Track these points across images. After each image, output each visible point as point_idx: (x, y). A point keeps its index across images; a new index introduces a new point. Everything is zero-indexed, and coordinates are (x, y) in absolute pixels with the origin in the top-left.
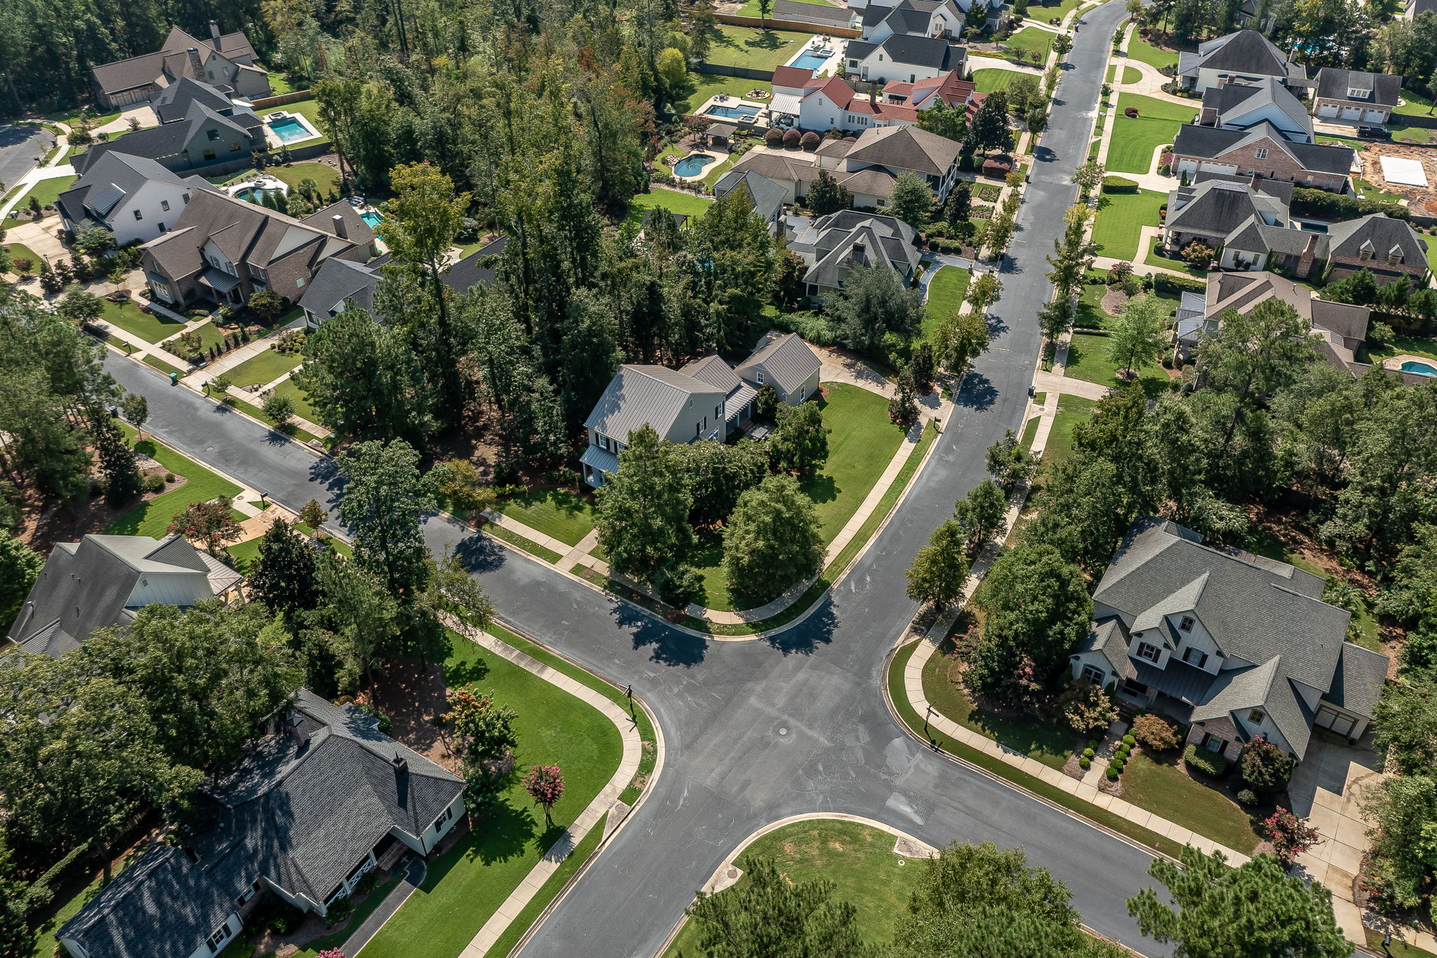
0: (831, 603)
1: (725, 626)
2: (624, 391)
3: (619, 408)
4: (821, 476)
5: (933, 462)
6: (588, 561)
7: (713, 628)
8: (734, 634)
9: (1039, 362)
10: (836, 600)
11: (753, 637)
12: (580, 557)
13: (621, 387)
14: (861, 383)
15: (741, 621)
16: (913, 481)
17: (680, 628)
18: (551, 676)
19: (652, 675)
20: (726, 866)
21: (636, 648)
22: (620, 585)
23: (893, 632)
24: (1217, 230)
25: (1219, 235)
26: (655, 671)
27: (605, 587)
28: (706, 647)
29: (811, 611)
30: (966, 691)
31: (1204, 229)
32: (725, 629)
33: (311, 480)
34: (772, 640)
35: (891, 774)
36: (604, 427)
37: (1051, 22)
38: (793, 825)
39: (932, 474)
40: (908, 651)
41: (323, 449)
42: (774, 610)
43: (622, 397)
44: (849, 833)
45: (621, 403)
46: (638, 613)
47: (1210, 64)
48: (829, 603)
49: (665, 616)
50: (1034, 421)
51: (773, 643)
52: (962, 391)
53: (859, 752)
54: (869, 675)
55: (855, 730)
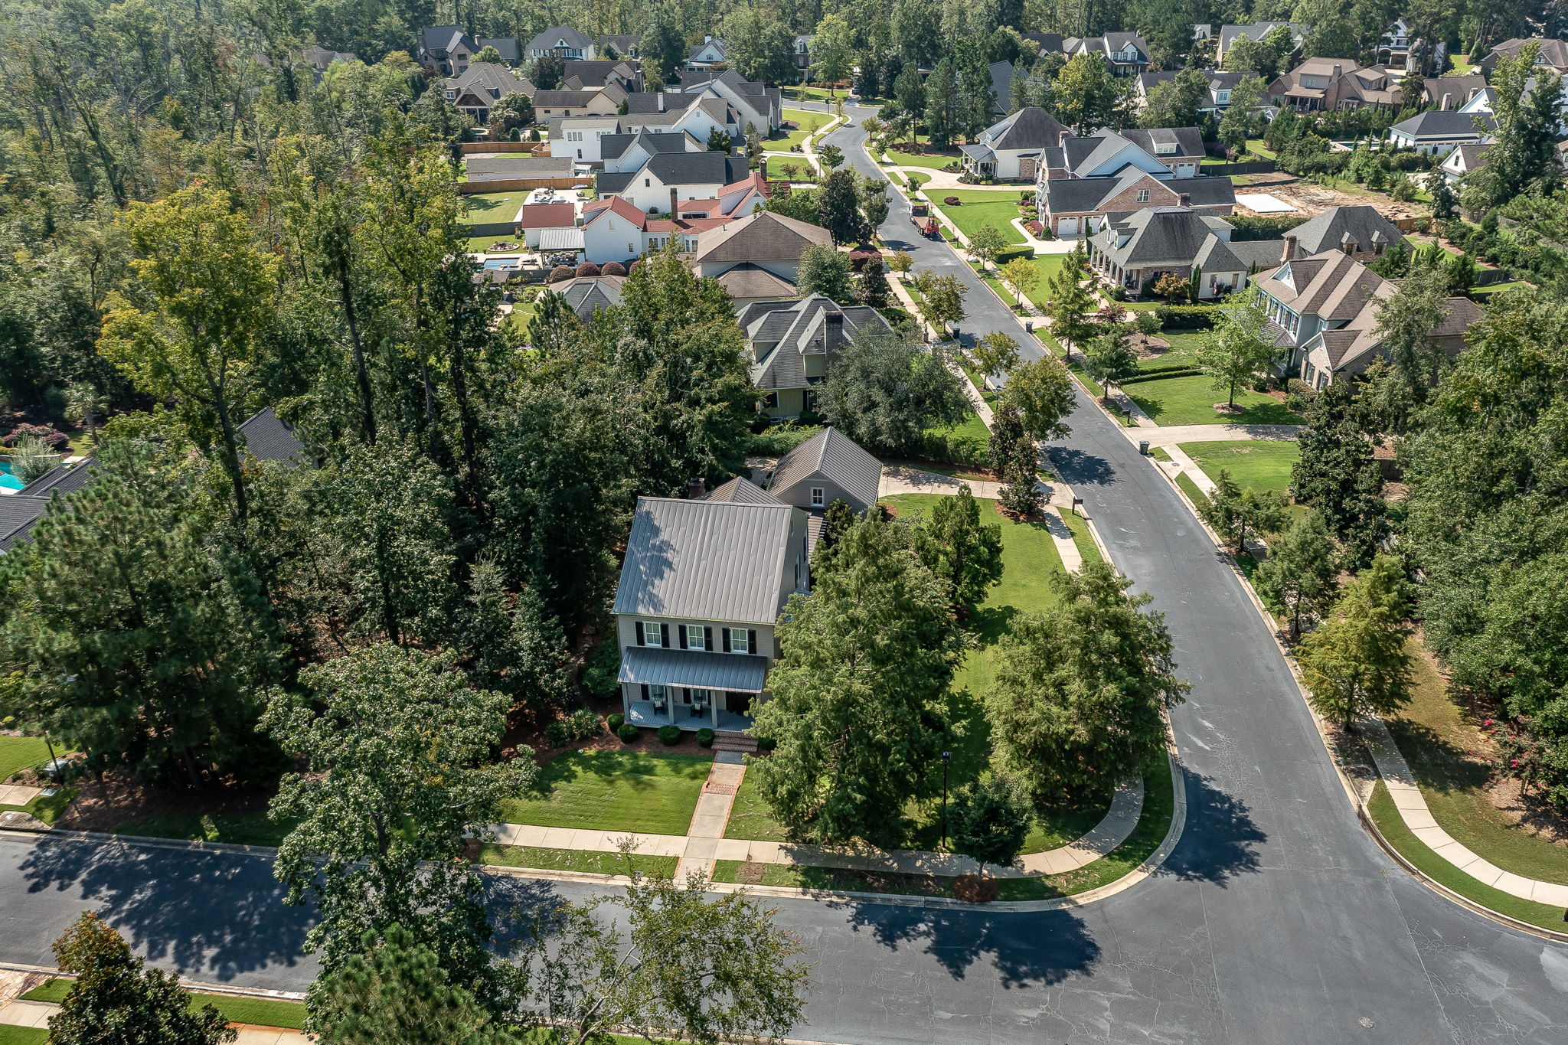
0: (1197, 778)
1: (1076, 873)
2: (664, 536)
3: (670, 565)
4: (990, 611)
5: (1118, 554)
6: (736, 850)
7: (1061, 885)
8: (1103, 882)
9: (1113, 420)
10: (1195, 769)
11: (1136, 877)
12: (712, 849)
13: (656, 531)
14: (926, 489)
15: (1093, 856)
17: (1001, 907)
19: (1034, 1013)
21: (958, 974)
22: (829, 871)
23: (1329, 789)
24: (1179, 258)
25: (1183, 263)
26: (1034, 1003)
27: (804, 885)
28: (1080, 924)
29: (1180, 800)
30: (1547, 833)
31: (1164, 260)
32: (1082, 879)
33: (34, 889)
34: (1170, 865)
36: (655, 602)
37: (792, 150)
39: (1133, 568)
40: (1383, 802)
41: (36, 824)
42: (1127, 819)
43: (665, 546)
45: (669, 555)
46: (903, 909)
47: (1006, 145)
48: (1193, 782)
49: (959, 896)
50: (1183, 480)
51: (1181, 873)
52: (1060, 469)
53: (1522, 1005)
54: (1376, 867)
55: (1467, 969)
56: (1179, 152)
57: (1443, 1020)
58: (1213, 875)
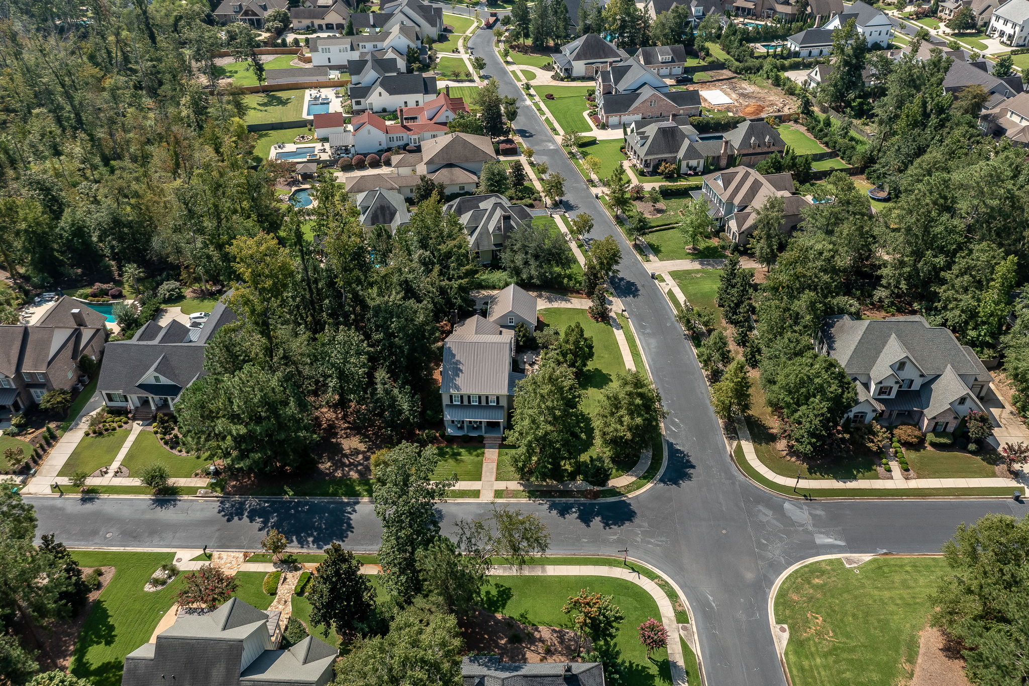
0: (672, 444)
1: (628, 486)
2: (457, 358)
3: (461, 371)
4: (589, 370)
5: (642, 337)
6: (501, 485)
7: (623, 491)
8: (638, 489)
9: (639, 257)
10: (671, 440)
11: (649, 486)
12: (492, 485)
13: (454, 356)
14: (556, 305)
15: (634, 479)
16: (642, 352)
17: (602, 500)
18: (552, 571)
19: (615, 537)
20: (775, 628)
21: (588, 526)
22: (538, 491)
23: (720, 445)
24: (671, 152)
25: (673, 155)
26: (615, 534)
27: (529, 497)
28: (630, 504)
29: (666, 454)
30: (793, 459)
31: (664, 153)
32: (630, 488)
33: (229, 520)
34: (662, 480)
35: (803, 525)
36: (457, 388)
37: (453, 52)
38: (784, 583)
39: (648, 345)
40: (739, 450)
41: (215, 494)
42: (646, 463)
43: (458, 362)
44: (815, 570)
45: (461, 367)
46: (566, 504)
47: (578, 58)
48: (670, 445)
49: (586, 497)
50: (670, 293)
51: (665, 483)
52: (615, 289)
53: (775, 522)
54: (734, 476)
55: (759, 511)
56: (673, 61)
57: (749, 529)
58: (676, 483)
